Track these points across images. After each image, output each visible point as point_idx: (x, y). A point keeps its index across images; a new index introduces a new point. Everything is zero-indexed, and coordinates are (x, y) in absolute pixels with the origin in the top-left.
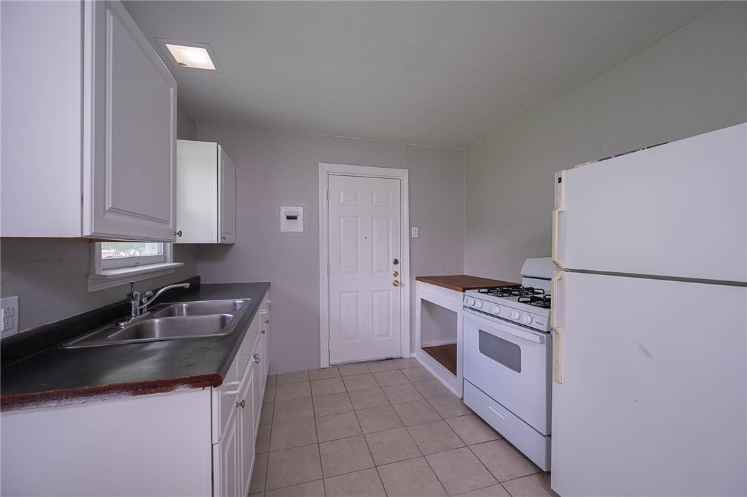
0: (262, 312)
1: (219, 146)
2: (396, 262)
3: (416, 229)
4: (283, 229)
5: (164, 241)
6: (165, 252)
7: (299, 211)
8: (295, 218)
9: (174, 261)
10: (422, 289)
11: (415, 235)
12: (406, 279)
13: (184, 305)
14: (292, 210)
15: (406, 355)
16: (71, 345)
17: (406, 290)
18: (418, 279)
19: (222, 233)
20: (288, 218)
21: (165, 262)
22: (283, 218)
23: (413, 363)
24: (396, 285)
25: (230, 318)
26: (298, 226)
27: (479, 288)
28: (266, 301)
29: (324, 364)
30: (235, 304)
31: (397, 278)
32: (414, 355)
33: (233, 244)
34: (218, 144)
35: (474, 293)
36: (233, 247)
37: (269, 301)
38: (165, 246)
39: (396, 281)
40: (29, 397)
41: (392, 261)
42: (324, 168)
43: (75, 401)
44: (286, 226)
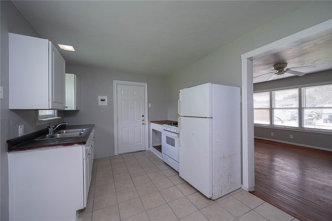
0: (92, 133)
1: (75, 75)
2: (143, 116)
3: (150, 104)
4: (99, 104)
5: (54, 110)
6: (54, 113)
7: (106, 98)
8: (104, 100)
9: (58, 117)
10: (152, 125)
11: (150, 106)
12: (147, 122)
13: (64, 131)
14: (103, 98)
15: (147, 149)
16: (36, 140)
17: (147, 126)
18: (151, 122)
19: (76, 106)
20: (102, 100)
21: (54, 117)
22: (99, 100)
23: (149, 151)
24: (143, 124)
25: (83, 133)
26: (105, 103)
27: (167, 124)
28: (93, 131)
29: (116, 154)
30: (83, 130)
31: (144, 122)
32: (150, 149)
33: (79, 110)
34: (75, 74)
35: (165, 125)
36: (79, 111)
37: (94, 131)
38: (54, 111)
39: (143, 123)
40: (38, 146)
41: (141, 116)
42: (115, 82)
43: (50, 148)
44: (100, 103)
